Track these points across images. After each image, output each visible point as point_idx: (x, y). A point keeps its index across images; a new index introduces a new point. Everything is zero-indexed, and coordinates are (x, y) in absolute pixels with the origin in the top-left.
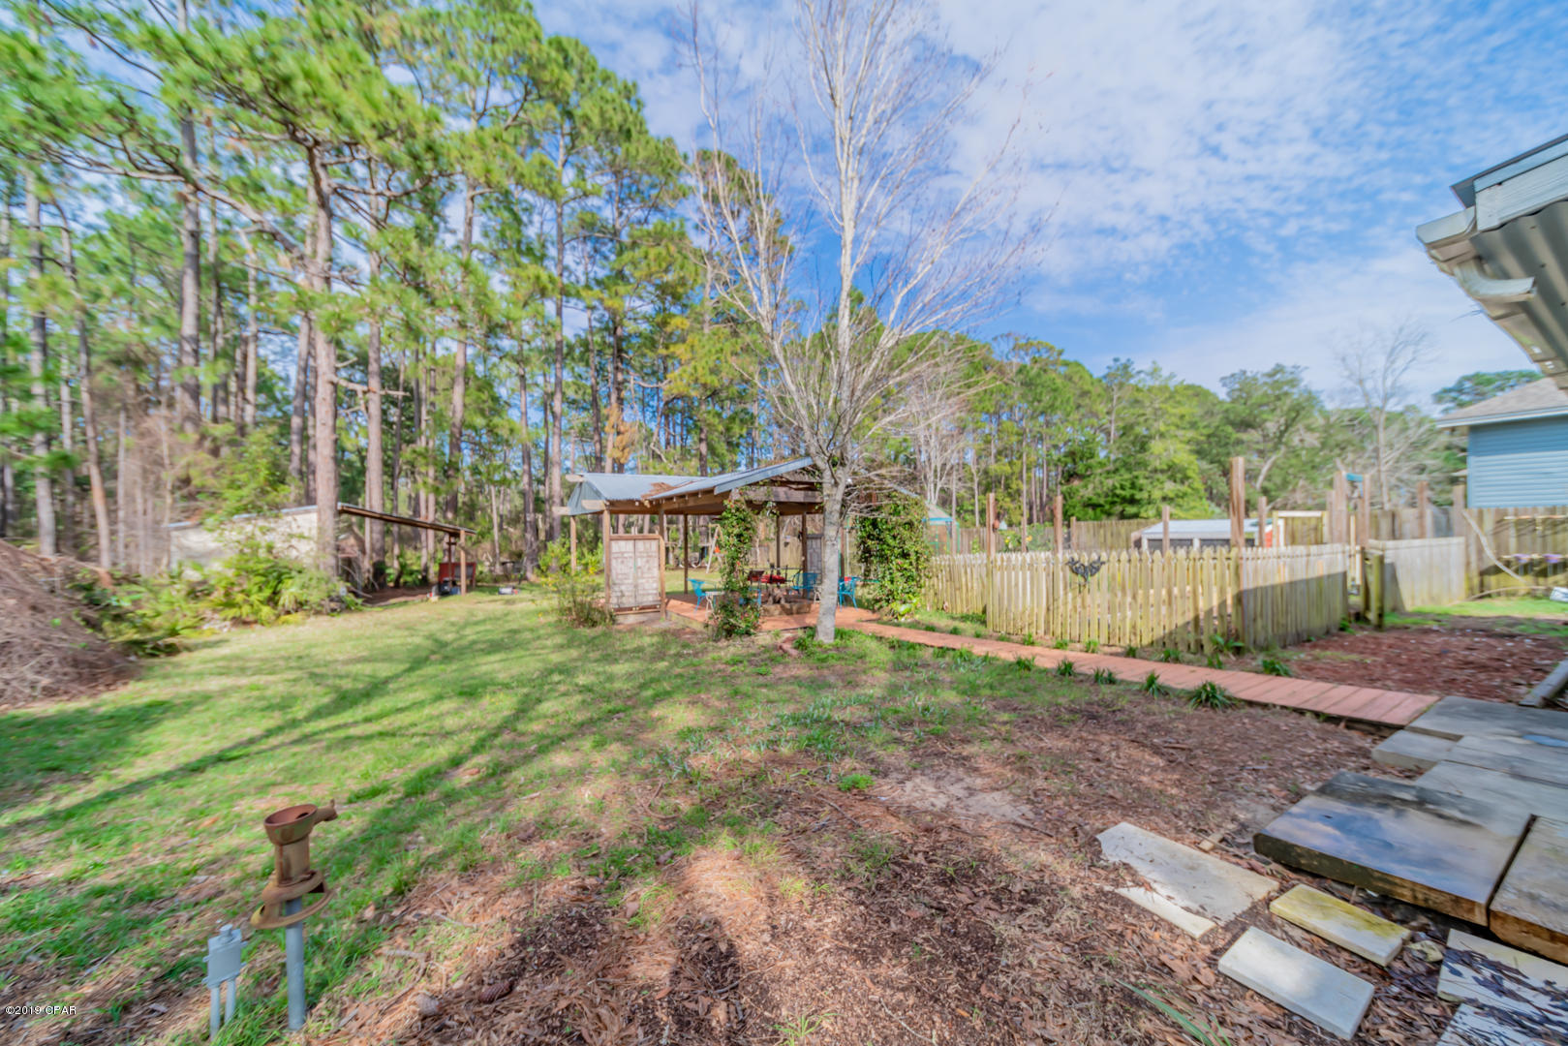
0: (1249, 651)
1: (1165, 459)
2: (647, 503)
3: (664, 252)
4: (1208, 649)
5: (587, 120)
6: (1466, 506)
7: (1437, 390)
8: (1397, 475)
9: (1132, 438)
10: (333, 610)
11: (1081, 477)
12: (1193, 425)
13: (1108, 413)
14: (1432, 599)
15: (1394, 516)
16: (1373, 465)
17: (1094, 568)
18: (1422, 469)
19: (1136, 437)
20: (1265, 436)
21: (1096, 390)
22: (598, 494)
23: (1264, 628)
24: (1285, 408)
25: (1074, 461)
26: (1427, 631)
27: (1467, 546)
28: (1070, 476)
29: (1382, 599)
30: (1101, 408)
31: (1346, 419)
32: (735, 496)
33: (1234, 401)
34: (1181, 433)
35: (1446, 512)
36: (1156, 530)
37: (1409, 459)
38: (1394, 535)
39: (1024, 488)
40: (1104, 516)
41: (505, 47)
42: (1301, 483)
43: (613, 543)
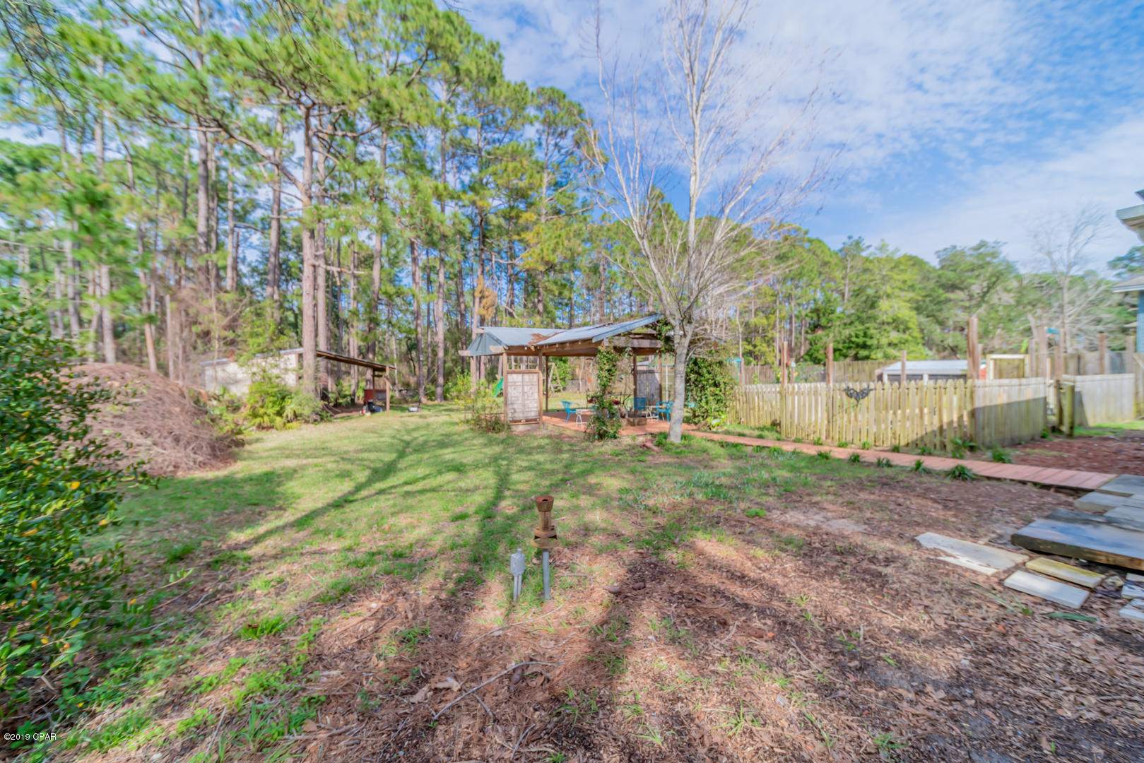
0: (979, 449)
1: (891, 315)
2: (533, 348)
3: (519, 165)
4: (950, 447)
5: (468, 72)
6: (1136, 351)
7: (1112, 259)
8: (1078, 326)
9: (864, 298)
10: (315, 421)
11: (824, 328)
12: (912, 288)
13: (843, 278)
14: (1109, 418)
15: (1079, 358)
16: (1058, 318)
17: (864, 393)
18: (1099, 321)
19: (868, 297)
20: (971, 297)
21: (833, 261)
22: (498, 342)
23: (990, 435)
24: (988, 275)
25: (818, 315)
26: (1107, 439)
27: (1136, 380)
28: (816, 327)
29: (1072, 416)
30: (838, 274)
31: (1036, 282)
32: (606, 343)
33: (942, 268)
34: (903, 294)
35: (1120, 355)
36: (895, 368)
37: (1087, 313)
38: (1079, 372)
39: (777, 335)
40: (842, 358)
41: (414, 24)
42: (999, 331)
43: (509, 376)
